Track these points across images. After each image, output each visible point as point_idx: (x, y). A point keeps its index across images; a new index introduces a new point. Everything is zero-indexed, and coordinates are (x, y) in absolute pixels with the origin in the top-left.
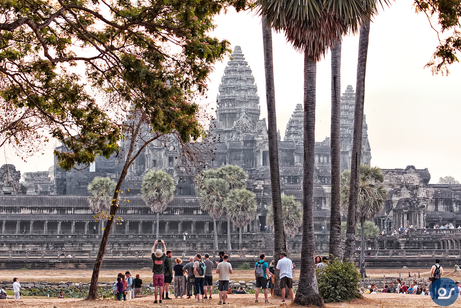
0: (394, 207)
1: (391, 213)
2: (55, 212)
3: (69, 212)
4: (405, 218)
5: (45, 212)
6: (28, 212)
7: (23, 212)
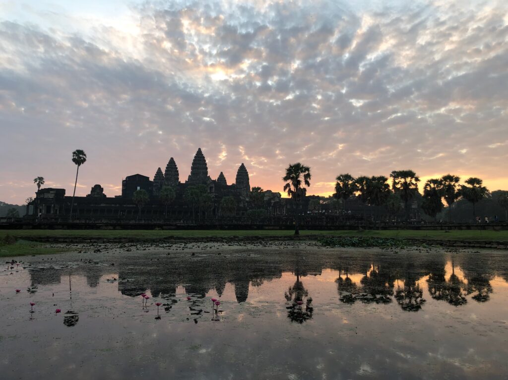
0: (272, 205)
1: (271, 208)
2: (118, 205)
3: (125, 206)
4: (278, 210)
5: (113, 205)
6: (104, 205)
7: (102, 205)
